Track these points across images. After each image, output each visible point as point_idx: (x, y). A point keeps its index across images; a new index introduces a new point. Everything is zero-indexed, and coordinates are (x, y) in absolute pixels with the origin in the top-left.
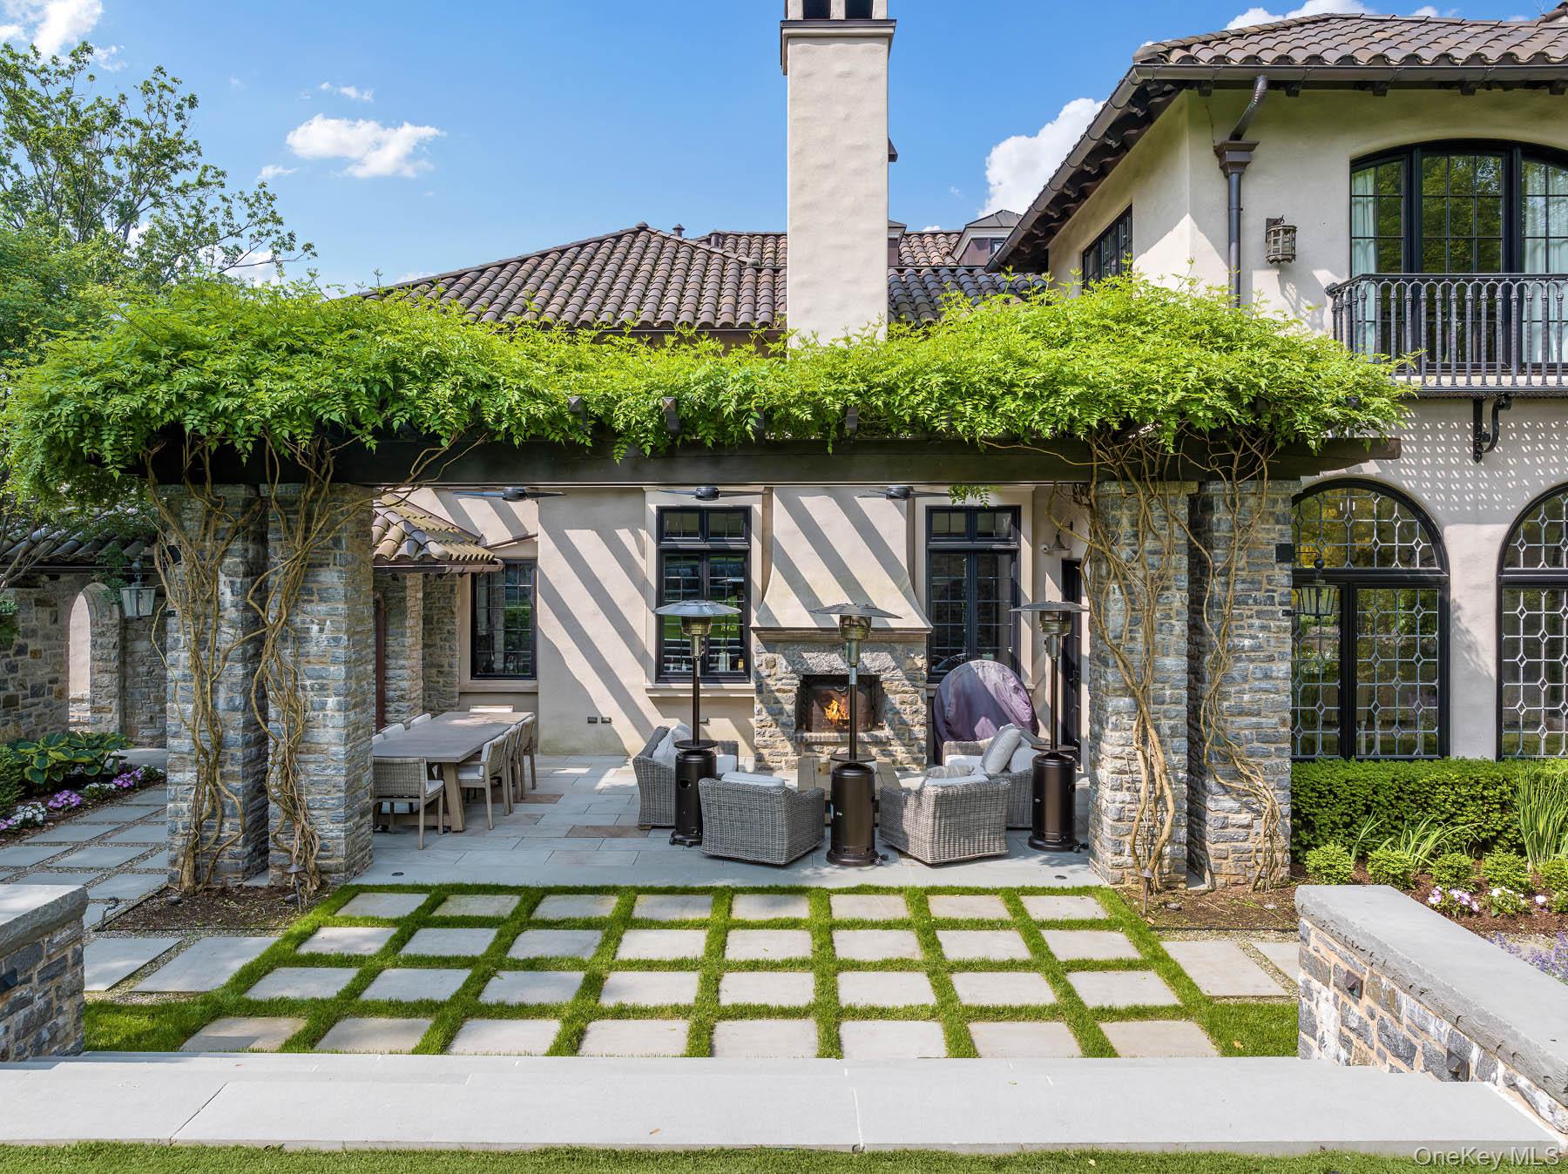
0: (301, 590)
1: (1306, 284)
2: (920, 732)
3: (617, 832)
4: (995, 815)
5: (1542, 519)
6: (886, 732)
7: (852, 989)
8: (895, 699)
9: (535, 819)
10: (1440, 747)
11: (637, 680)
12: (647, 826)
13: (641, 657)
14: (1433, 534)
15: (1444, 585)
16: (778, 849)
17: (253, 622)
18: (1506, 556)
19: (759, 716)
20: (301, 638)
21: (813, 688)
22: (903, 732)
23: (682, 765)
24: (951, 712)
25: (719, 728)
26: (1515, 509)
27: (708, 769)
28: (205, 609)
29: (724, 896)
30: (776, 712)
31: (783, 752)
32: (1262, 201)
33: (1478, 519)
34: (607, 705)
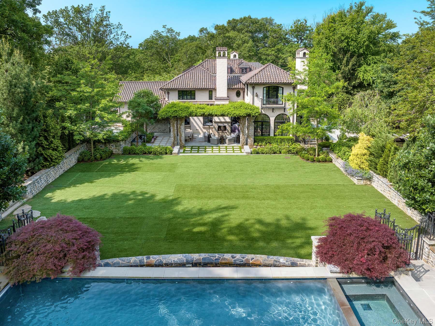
0: (181, 125)
1: (259, 98)
2: (230, 131)
3: (203, 142)
4: (233, 141)
5: (278, 117)
6: (226, 131)
7: (221, 149)
8: (227, 128)
9: (195, 141)
10: (269, 135)
11: (201, 126)
12: (205, 141)
13: (202, 123)
14: (269, 118)
15: (270, 122)
16: (216, 143)
17: (177, 127)
18: (275, 120)
19: (214, 130)
20: (181, 128)
21: (219, 127)
22: (228, 131)
23: (208, 137)
24: (233, 129)
25: (211, 132)
26: (276, 116)
27: (210, 137)
28: (174, 126)
29: (212, 147)
30: (216, 129)
31: (216, 134)
32: (255, 91)
33: (273, 117)
34: (198, 128)
